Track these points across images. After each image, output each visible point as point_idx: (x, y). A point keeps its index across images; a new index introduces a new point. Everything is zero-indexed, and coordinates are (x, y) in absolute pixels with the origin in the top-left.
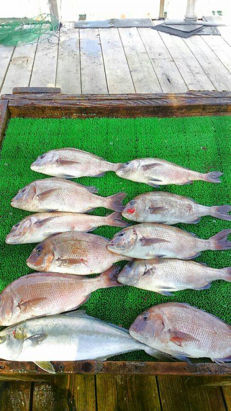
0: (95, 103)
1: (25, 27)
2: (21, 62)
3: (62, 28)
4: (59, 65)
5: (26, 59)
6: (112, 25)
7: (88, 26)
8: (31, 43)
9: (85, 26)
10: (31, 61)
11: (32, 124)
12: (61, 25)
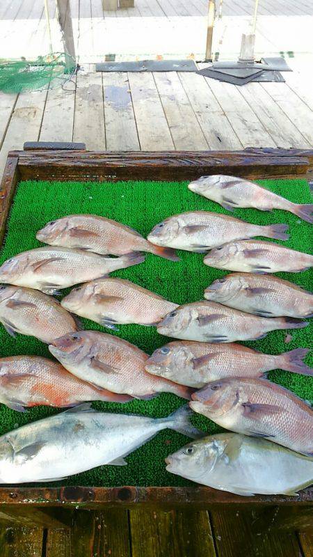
0: (130, 162)
1: (32, 69)
2: (26, 114)
3: (79, 71)
4: (77, 118)
5: (32, 110)
6: (145, 69)
7: (114, 68)
8: (40, 89)
9: (110, 69)
10: (40, 113)
11: (48, 189)
12: (79, 66)
